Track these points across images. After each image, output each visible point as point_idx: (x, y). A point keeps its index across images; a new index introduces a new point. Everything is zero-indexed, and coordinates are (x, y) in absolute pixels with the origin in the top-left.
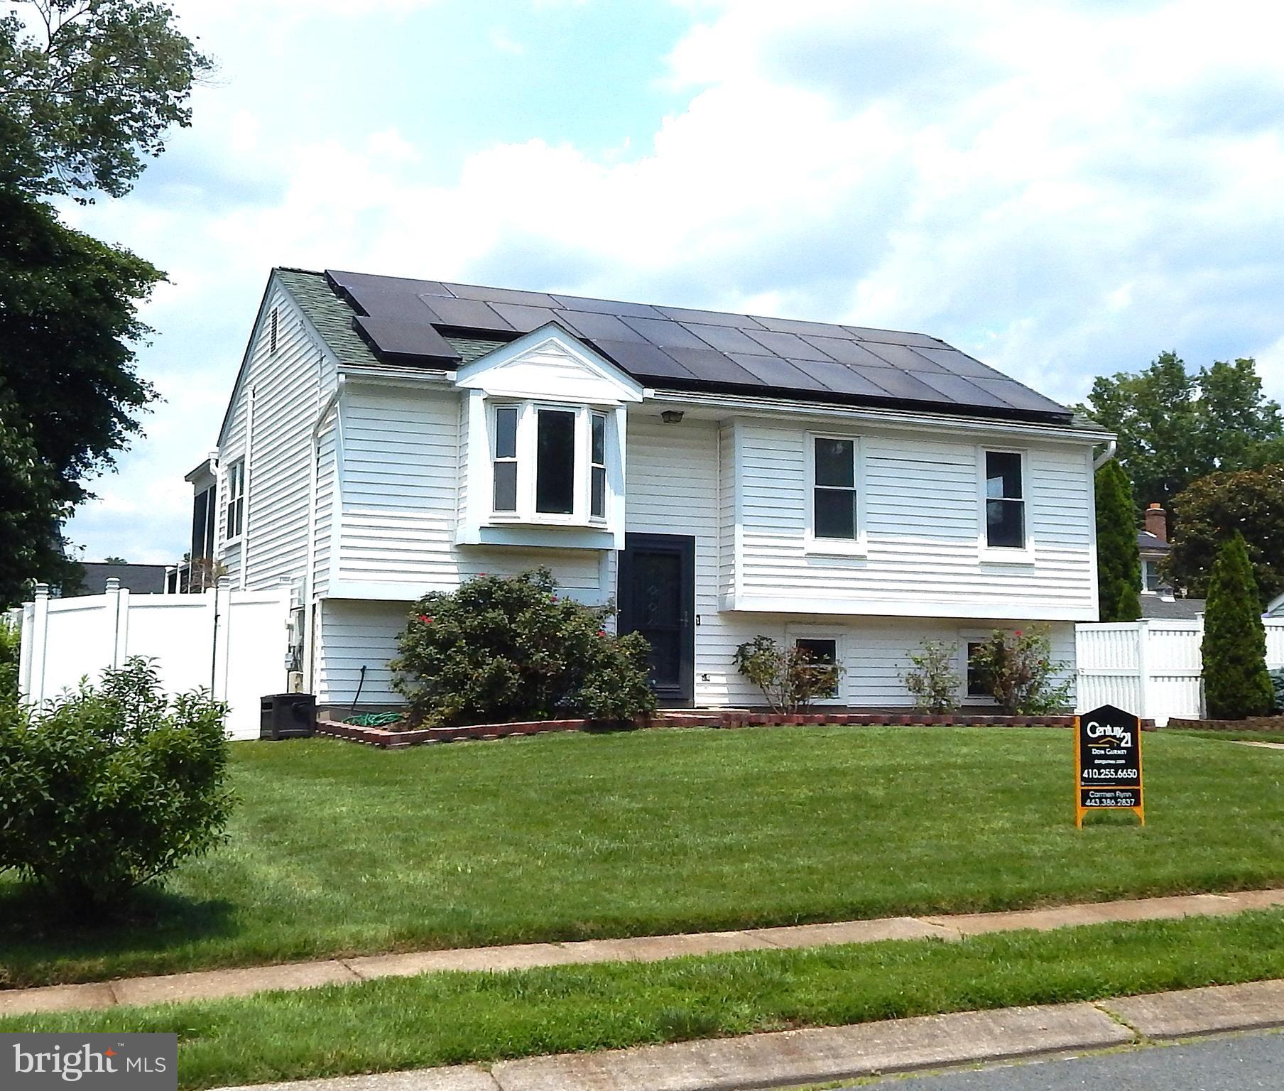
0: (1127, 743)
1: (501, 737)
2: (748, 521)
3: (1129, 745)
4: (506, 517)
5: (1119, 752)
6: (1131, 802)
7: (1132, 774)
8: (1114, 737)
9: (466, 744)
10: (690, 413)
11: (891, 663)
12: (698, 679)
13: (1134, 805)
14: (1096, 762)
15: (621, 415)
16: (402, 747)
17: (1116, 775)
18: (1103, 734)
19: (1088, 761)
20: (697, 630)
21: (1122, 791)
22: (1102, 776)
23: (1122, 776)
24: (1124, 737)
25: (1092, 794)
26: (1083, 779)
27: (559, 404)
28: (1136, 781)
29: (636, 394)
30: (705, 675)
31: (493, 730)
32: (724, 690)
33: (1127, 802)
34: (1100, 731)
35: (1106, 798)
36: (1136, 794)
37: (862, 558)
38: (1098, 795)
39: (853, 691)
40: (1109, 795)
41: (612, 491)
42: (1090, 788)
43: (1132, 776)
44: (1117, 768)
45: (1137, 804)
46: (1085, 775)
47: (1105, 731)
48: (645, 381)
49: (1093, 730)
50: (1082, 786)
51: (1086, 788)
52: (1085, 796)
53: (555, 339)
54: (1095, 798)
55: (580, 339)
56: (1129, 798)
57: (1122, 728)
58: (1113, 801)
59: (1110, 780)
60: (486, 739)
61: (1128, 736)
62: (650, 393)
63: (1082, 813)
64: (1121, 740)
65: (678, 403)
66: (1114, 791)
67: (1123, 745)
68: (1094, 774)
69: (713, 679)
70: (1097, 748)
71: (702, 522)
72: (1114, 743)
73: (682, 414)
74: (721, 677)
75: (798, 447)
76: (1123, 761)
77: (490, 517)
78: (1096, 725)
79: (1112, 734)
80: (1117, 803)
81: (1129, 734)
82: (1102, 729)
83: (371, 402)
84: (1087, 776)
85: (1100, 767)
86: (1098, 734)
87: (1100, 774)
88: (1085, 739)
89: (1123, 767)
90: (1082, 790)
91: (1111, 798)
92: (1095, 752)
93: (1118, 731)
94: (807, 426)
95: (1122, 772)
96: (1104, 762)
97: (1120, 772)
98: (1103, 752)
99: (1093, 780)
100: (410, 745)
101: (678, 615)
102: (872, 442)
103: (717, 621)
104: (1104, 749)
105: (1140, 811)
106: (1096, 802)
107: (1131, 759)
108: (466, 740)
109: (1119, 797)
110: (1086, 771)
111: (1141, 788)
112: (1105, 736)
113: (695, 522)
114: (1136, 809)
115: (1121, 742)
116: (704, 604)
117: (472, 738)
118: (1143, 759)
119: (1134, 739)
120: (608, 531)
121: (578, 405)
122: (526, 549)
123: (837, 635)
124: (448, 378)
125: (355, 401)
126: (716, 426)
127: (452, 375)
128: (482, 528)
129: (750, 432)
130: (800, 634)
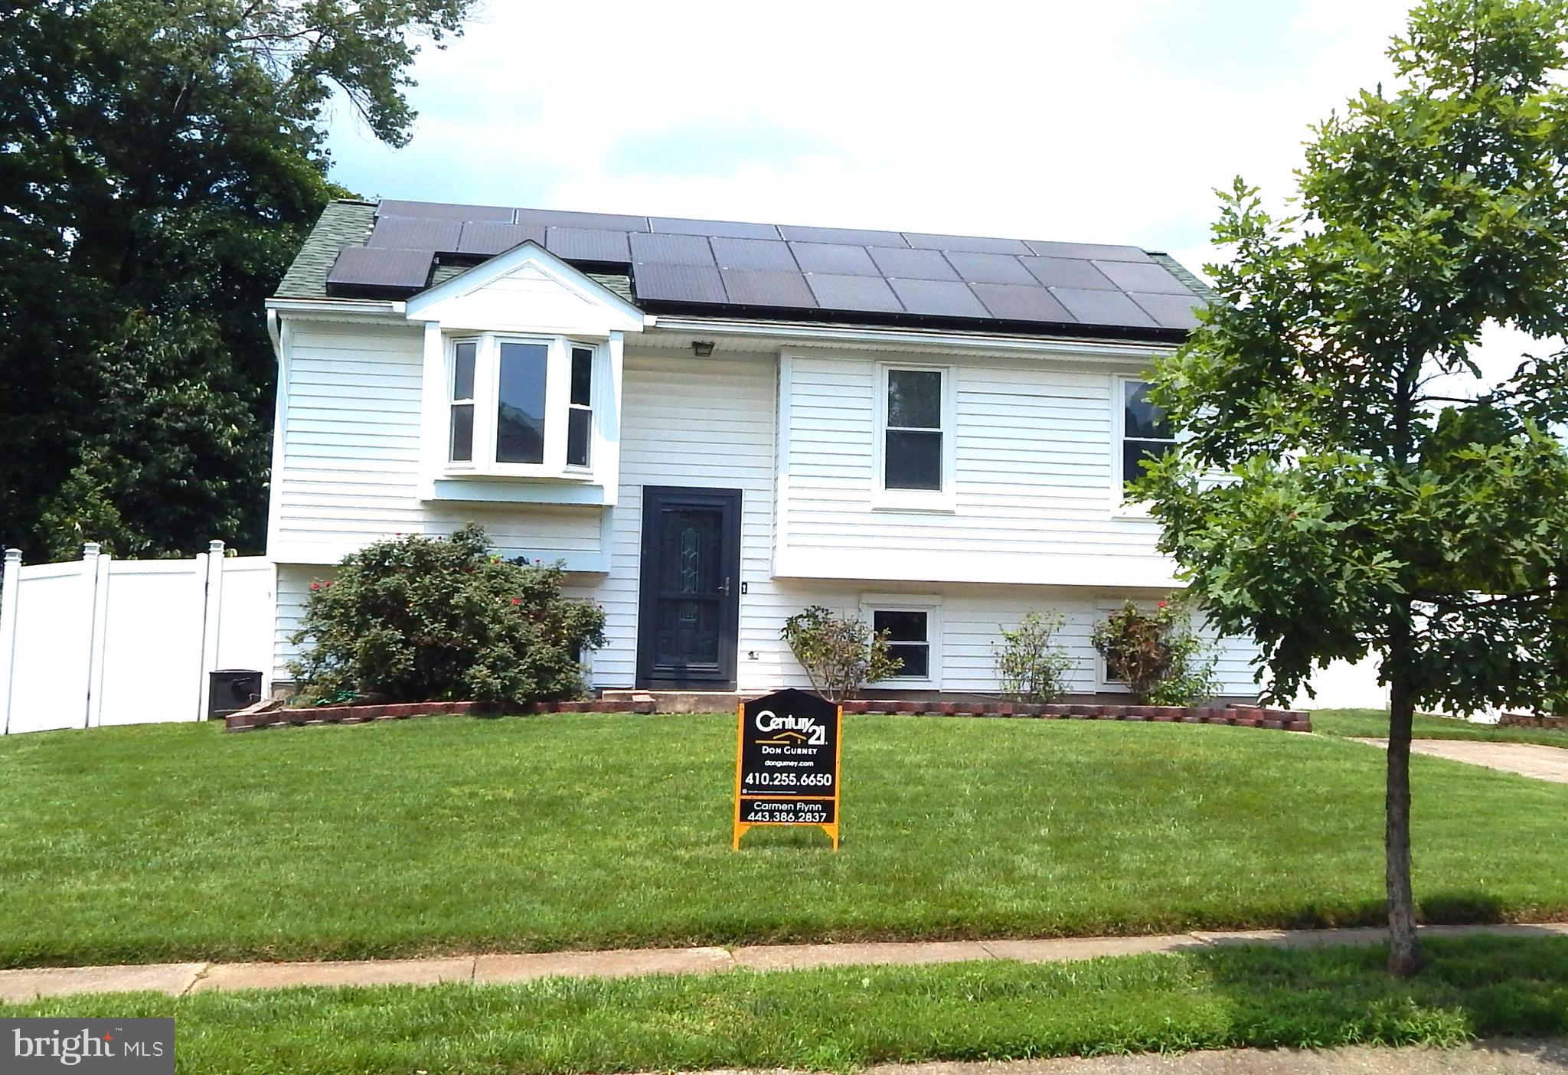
0: (819, 739)
1: (366, 720)
2: (795, 470)
3: (822, 742)
4: (462, 468)
5: (805, 751)
6: (821, 817)
7: (823, 780)
8: (800, 731)
9: (321, 727)
10: (721, 343)
11: (987, 640)
12: (742, 657)
13: (825, 821)
14: (768, 763)
15: (617, 347)
16: (244, 731)
17: (798, 780)
18: (780, 727)
19: (753, 760)
20: (743, 600)
21: (807, 802)
22: (776, 783)
23: (809, 781)
24: (814, 732)
25: (758, 806)
26: (744, 785)
27: (527, 336)
28: (830, 790)
29: (637, 322)
30: (752, 653)
31: (393, 711)
32: (778, 670)
33: (813, 817)
34: (776, 723)
35: (781, 811)
36: (828, 807)
37: (949, 513)
38: (767, 807)
39: (947, 673)
40: (784, 807)
41: (603, 437)
42: (755, 797)
43: (824, 782)
44: (799, 772)
45: (830, 819)
46: (749, 780)
47: (784, 723)
48: (649, 306)
49: (766, 721)
50: (742, 794)
51: (749, 797)
52: (747, 808)
53: (533, 261)
54: (763, 811)
55: (564, 260)
56: (818, 812)
57: (813, 720)
58: (791, 815)
59: (788, 787)
60: (346, 723)
61: (821, 730)
62: (651, 320)
63: (741, 830)
64: (809, 735)
65: (705, 333)
66: (795, 803)
67: (812, 741)
68: (764, 779)
69: (762, 657)
70: (770, 746)
71: (754, 473)
72: (797, 739)
73: (712, 345)
74: (772, 655)
75: (867, 382)
76: (811, 764)
78: (771, 714)
79: (795, 728)
80: (797, 817)
81: (823, 728)
82: (780, 720)
83: (321, 340)
84: (751, 782)
85: (772, 770)
86: (773, 726)
87: (772, 779)
88: (751, 734)
89: (809, 771)
90: (742, 801)
91: (788, 812)
92: (766, 750)
93: (805, 724)
94: (877, 355)
95: (808, 777)
96: (779, 764)
97: (804, 777)
98: (779, 751)
99: (761, 787)
100: (254, 729)
101: (718, 581)
102: (966, 373)
103: (770, 589)
104: (782, 747)
105: (832, 830)
106: (763, 816)
107: (825, 760)
108: (321, 724)
109: (800, 811)
110: (751, 775)
111: (836, 799)
112: (784, 730)
113: (744, 473)
114: (826, 827)
115: (808, 739)
116: (751, 569)
117: (330, 721)
118: (843, 760)
119: (831, 735)
121: (551, 337)
122: (511, 505)
123: (928, 606)
124: (396, 310)
125: (301, 340)
126: (772, 359)
127: (399, 306)
128: (437, 481)
129: (803, 365)
130: (878, 605)
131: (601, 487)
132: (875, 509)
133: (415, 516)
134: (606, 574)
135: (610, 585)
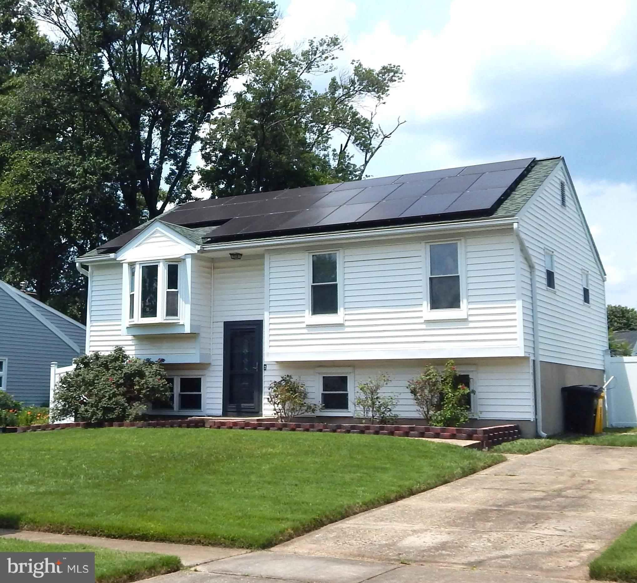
2: (272, 309)
4: (132, 321)
10: (245, 253)
12: (264, 400)
15: (189, 261)
20: (265, 373)
27: (150, 262)
29: (194, 249)
30: (268, 399)
37: (342, 325)
41: (184, 302)
53: (158, 228)
62: (198, 247)
73: (241, 253)
75: (302, 262)
77: (130, 322)
83: (101, 272)
94: (307, 249)
102: (348, 252)
103: (276, 367)
120: (180, 324)
121: (158, 261)
123: (347, 373)
124: (111, 257)
125: (96, 273)
126: (261, 256)
127: (112, 255)
128: (127, 328)
129: (274, 258)
130: (325, 373)
131: (183, 325)
132: (307, 325)
133: (131, 343)
134: (210, 364)
135: (212, 368)
